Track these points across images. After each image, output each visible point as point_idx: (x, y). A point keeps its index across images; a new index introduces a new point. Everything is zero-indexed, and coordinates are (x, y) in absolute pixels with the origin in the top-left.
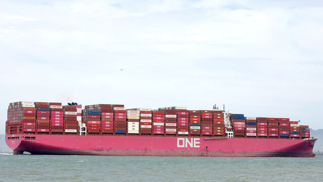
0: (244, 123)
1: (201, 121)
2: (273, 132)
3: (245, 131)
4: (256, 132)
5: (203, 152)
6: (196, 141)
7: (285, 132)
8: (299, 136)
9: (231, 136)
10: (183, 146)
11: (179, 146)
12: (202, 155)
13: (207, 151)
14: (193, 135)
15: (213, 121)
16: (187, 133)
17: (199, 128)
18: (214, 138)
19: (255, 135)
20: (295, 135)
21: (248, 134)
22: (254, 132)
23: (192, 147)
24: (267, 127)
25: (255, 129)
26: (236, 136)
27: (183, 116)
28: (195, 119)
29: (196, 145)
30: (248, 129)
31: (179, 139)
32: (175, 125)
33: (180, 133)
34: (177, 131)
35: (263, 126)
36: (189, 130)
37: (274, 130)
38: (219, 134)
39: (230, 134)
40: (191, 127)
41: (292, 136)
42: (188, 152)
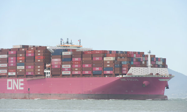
0: (60, 60)
1: (25, 60)
2: (87, 69)
3: (61, 69)
4: (71, 70)
5: (27, 94)
6: (21, 82)
7: (97, 69)
8: (112, 72)
9: (48, 75)
11: (8, 88)
12: (25, 98)
13: (29, 93)
14: (18, 76)
15: (34, 59)
16: (14, 74)
17: (23, 67)
18: (34, 78)
19: (69, 73)
20: (108, 72)
21: (63, 73)
22: (69, 70)
23: (18, 89)
24: (81, 63)
25: (69, 66)
26: (53, 75)
27: (12, 56)
28: (21, 57)
29: (21, 86)
30: (63, 66)
31: (9, 80)
32: (6, 65)
33: (10, 74)
34: (8, 72)
35: (77, 61)
36: (16, 71)
37: (87, 66)
38: (39, 73)
39: (47, 73)
40: (18, 67)
41: (105, 72)
42: (14, 95)
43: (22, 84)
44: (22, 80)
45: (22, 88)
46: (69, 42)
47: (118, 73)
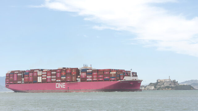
0: (85, 74)
1: (66, 74)
2: (101, 78)
3: (86, 78)
4: (92, 78)
5: (67, 90)
6: (64, 84)
7: (107, 77)
8: (115, 79)
9: (79, 81)
10: (58, 87)
11: (56, 87)
12: (66, 92)
13: (68, 89)
14: (62, 82)
15: (71, 74)
16: (60, 81)
17: (65, 78)
18: (71, 83)
19: (91, 80)
20: (113, 79)
21: (87, 80)
22: (91, 78)
23: (62, 87)
24: (98, 75)
25: (91, 77)
26: (81, 81)
27: (58, 72)
28: (63, 73)
29: (64, 86)
30: (87, 77)
31: (57, 84)
32: (55, 77)
33: (57, 81)
34: (56, 80)
35: (95, 74)
36: (61, 79)
37: (101, 76)
38: (74, 80)
39: (79, 80)
40: (62, 78)
41: (111, 79)
42: (60, 90)
43: (65, 85)
44: (65, 83)
45: (65, 87)
46: (87, 66)
47: (119, 79)
